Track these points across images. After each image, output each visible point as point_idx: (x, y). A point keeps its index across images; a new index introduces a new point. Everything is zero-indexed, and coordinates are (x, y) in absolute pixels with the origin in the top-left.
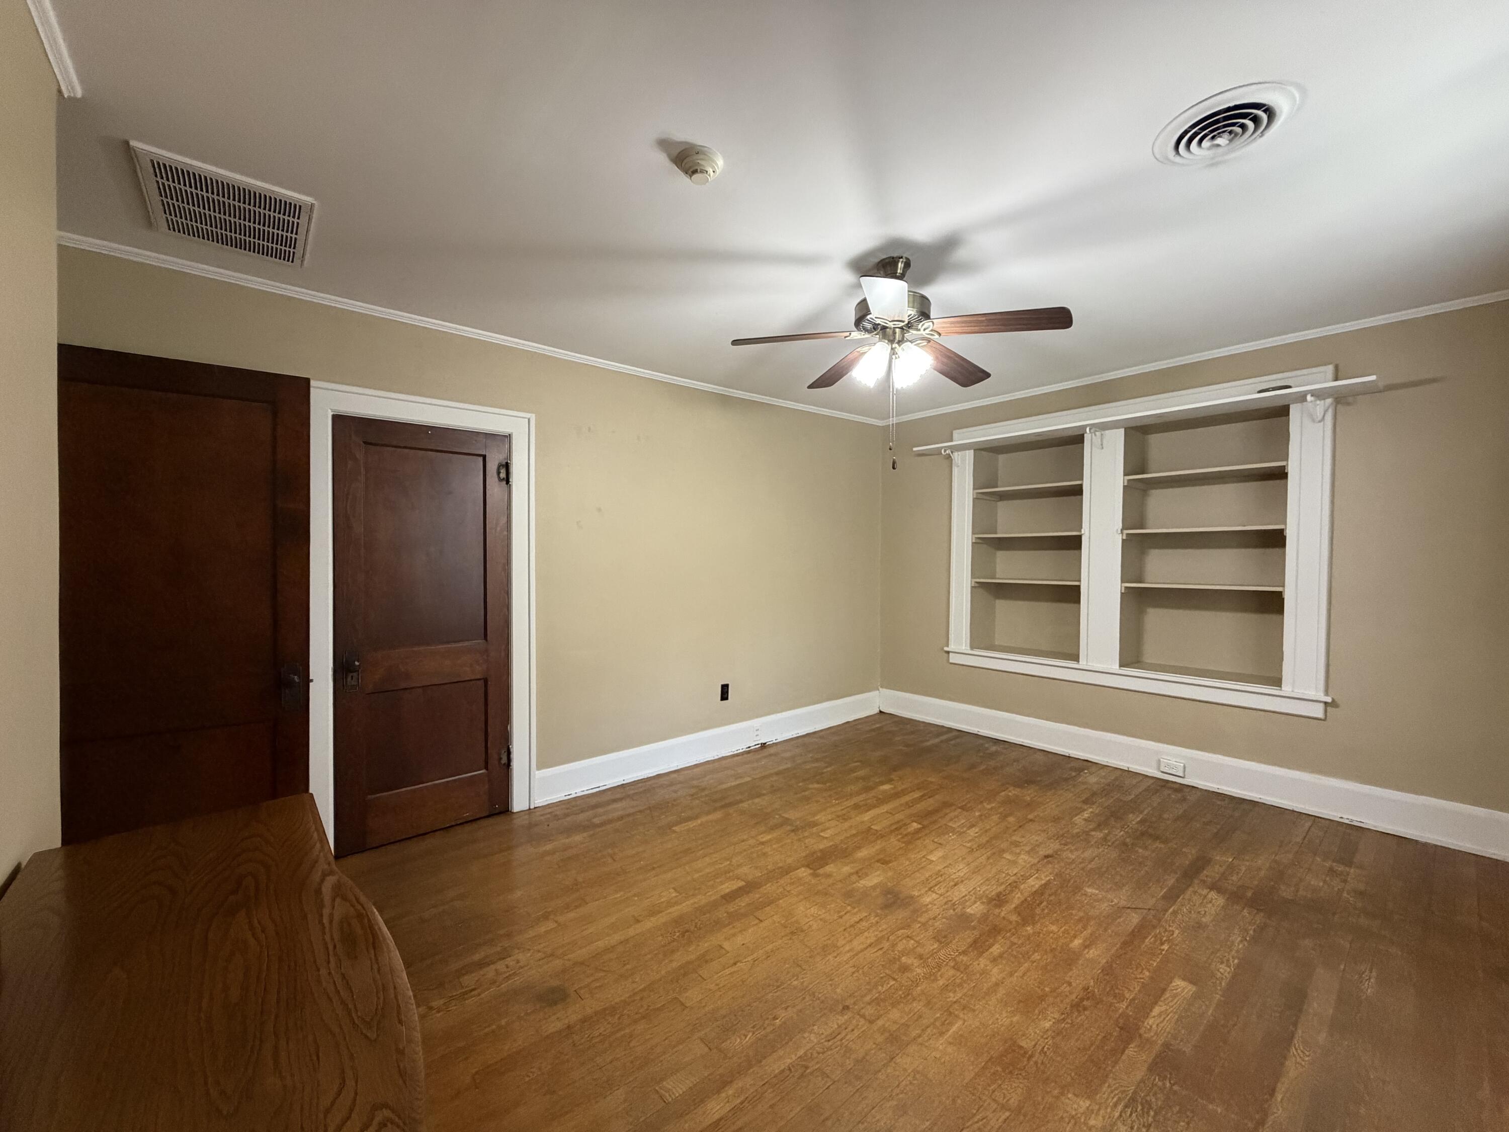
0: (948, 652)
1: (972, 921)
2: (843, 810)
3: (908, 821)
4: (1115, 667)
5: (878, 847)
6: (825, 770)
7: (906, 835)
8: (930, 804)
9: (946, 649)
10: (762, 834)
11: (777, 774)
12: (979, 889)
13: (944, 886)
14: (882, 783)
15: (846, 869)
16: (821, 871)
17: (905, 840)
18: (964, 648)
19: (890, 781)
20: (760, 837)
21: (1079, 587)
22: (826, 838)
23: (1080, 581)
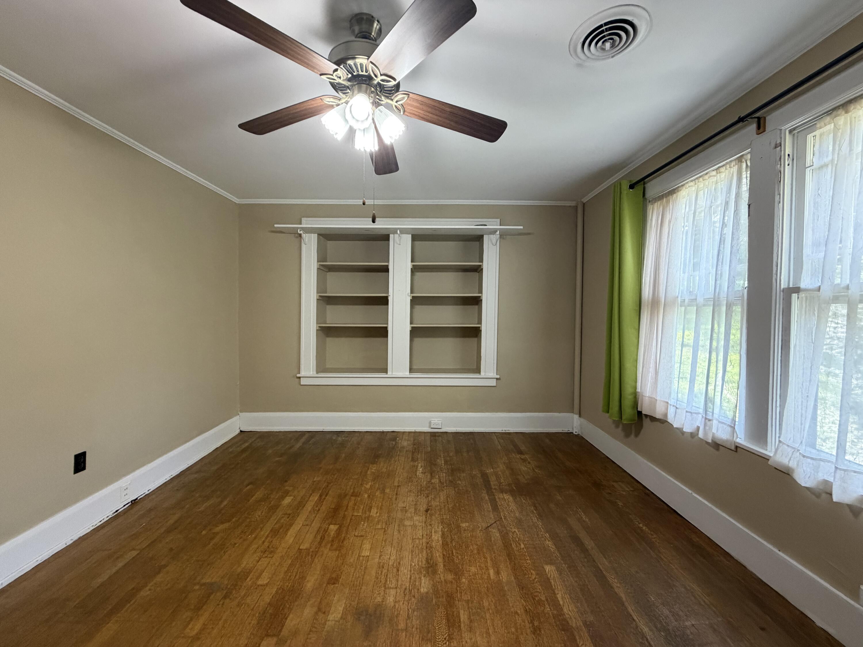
0: (300, 378)
1: (432, 600)
2: (264, 542)
3: (325, 526)
4: (407, 374)
5: (319, 567)
6: (222, 506)
7: (333, 541)
8: (330, 501)
9: (298, 375)
10: (189, 623)
11: (169, 531)
12: (413, 564)
13: (391, 576)
14: (283, 498)
15: (308, 612)
16: (285, 632)
17: (335, 547)
18: (311, 373)
19: (287, 493)
20: (188, 630)
21: (386, 328)
22: (267, 584)
23: (388, 324)
